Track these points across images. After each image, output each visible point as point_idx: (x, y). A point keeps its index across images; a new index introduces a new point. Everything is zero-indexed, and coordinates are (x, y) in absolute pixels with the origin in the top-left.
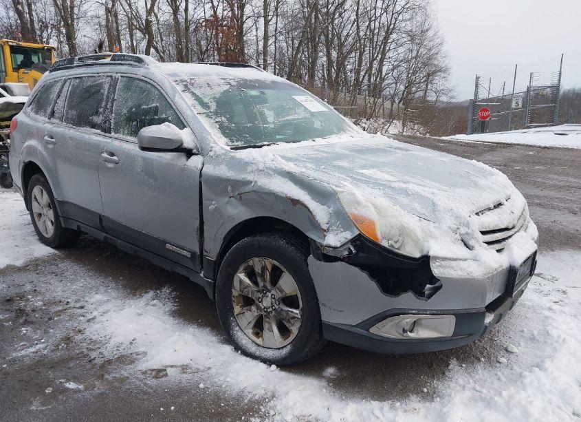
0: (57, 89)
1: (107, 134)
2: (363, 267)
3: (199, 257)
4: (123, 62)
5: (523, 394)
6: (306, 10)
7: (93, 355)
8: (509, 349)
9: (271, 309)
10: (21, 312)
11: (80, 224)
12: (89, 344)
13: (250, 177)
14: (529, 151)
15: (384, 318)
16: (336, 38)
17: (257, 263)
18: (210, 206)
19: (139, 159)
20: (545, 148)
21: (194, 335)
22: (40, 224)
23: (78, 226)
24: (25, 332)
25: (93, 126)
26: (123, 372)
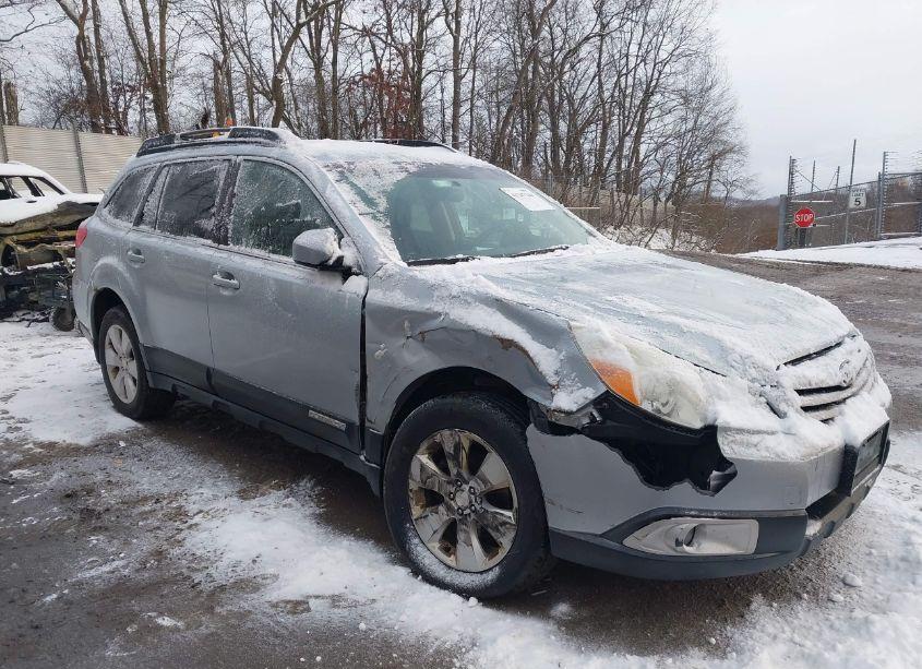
0: (147, 181)
1: (222, 246)
2: (613, 443)
3: (360, 430)
4: (247, 139)
5: (870, 649)
6: (519, 60)
7: (197, 577)
8: (848, 581)
9: (468, 511)
10: (88, 513)
11: (176, 382)
12: (192, 562)
13: (438, 308)
14: (878, 275)
15: (646, 523)
16: (566, 102)
17: (447, 438)
18: (377, 351)
19: (271, 282)
20: (904, 270)
21: (350, 551)
22: (116, 384)
23: (174, 385)
24: (95, 542)
25: (201, 233)
26: (242, 604)
